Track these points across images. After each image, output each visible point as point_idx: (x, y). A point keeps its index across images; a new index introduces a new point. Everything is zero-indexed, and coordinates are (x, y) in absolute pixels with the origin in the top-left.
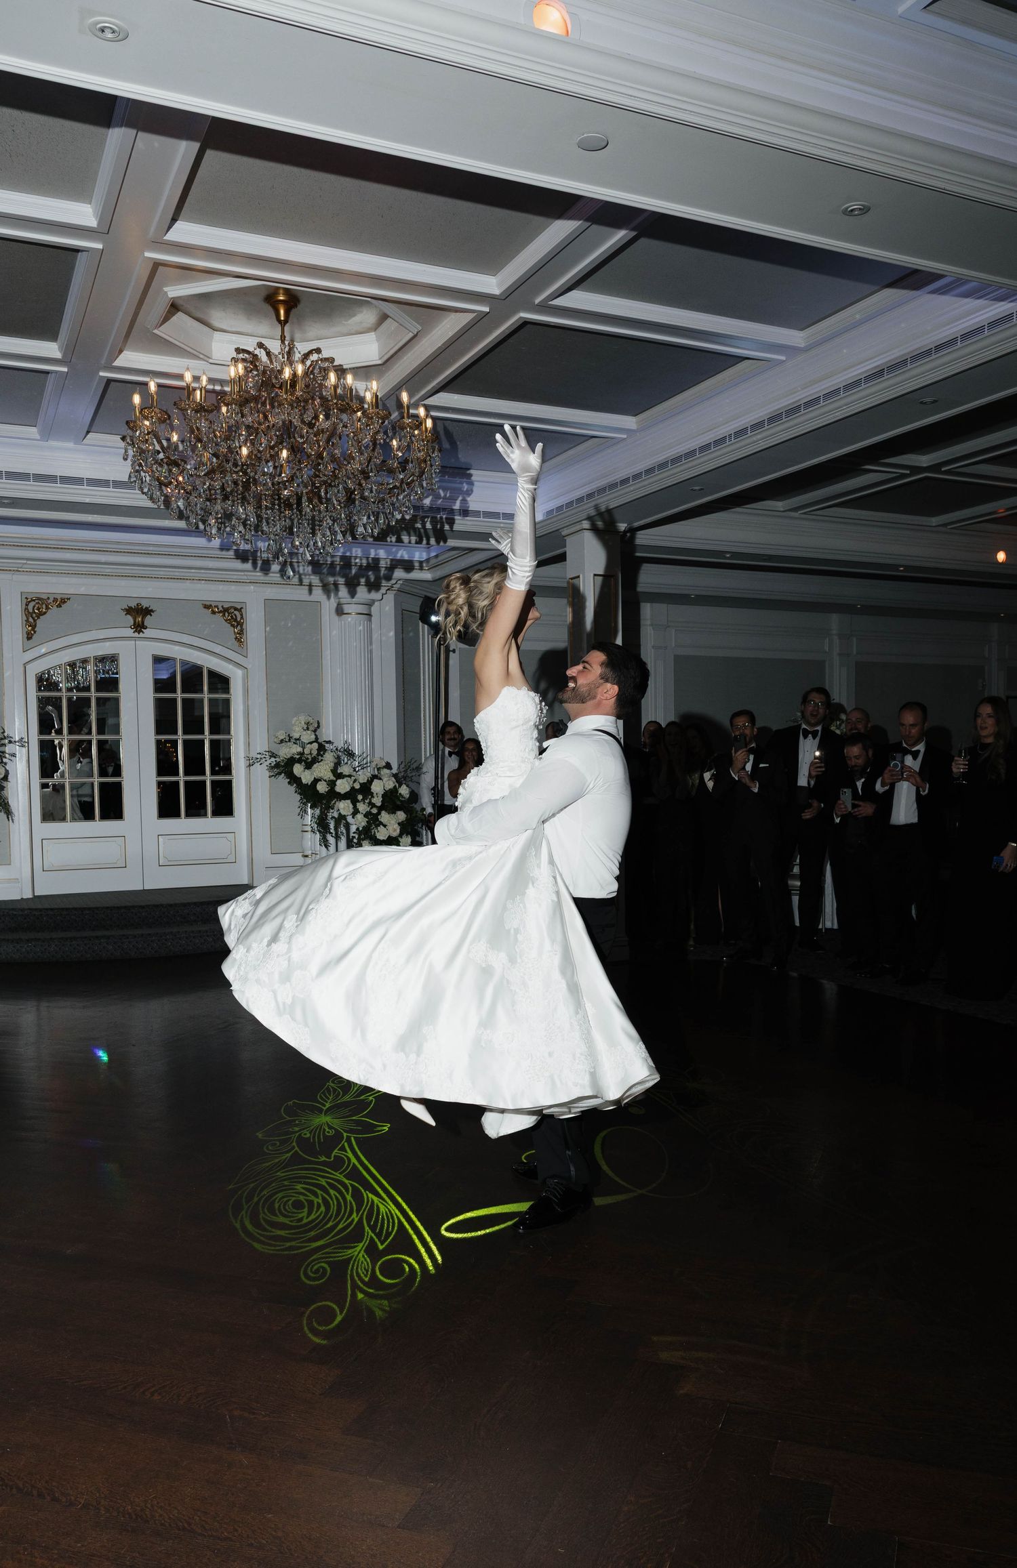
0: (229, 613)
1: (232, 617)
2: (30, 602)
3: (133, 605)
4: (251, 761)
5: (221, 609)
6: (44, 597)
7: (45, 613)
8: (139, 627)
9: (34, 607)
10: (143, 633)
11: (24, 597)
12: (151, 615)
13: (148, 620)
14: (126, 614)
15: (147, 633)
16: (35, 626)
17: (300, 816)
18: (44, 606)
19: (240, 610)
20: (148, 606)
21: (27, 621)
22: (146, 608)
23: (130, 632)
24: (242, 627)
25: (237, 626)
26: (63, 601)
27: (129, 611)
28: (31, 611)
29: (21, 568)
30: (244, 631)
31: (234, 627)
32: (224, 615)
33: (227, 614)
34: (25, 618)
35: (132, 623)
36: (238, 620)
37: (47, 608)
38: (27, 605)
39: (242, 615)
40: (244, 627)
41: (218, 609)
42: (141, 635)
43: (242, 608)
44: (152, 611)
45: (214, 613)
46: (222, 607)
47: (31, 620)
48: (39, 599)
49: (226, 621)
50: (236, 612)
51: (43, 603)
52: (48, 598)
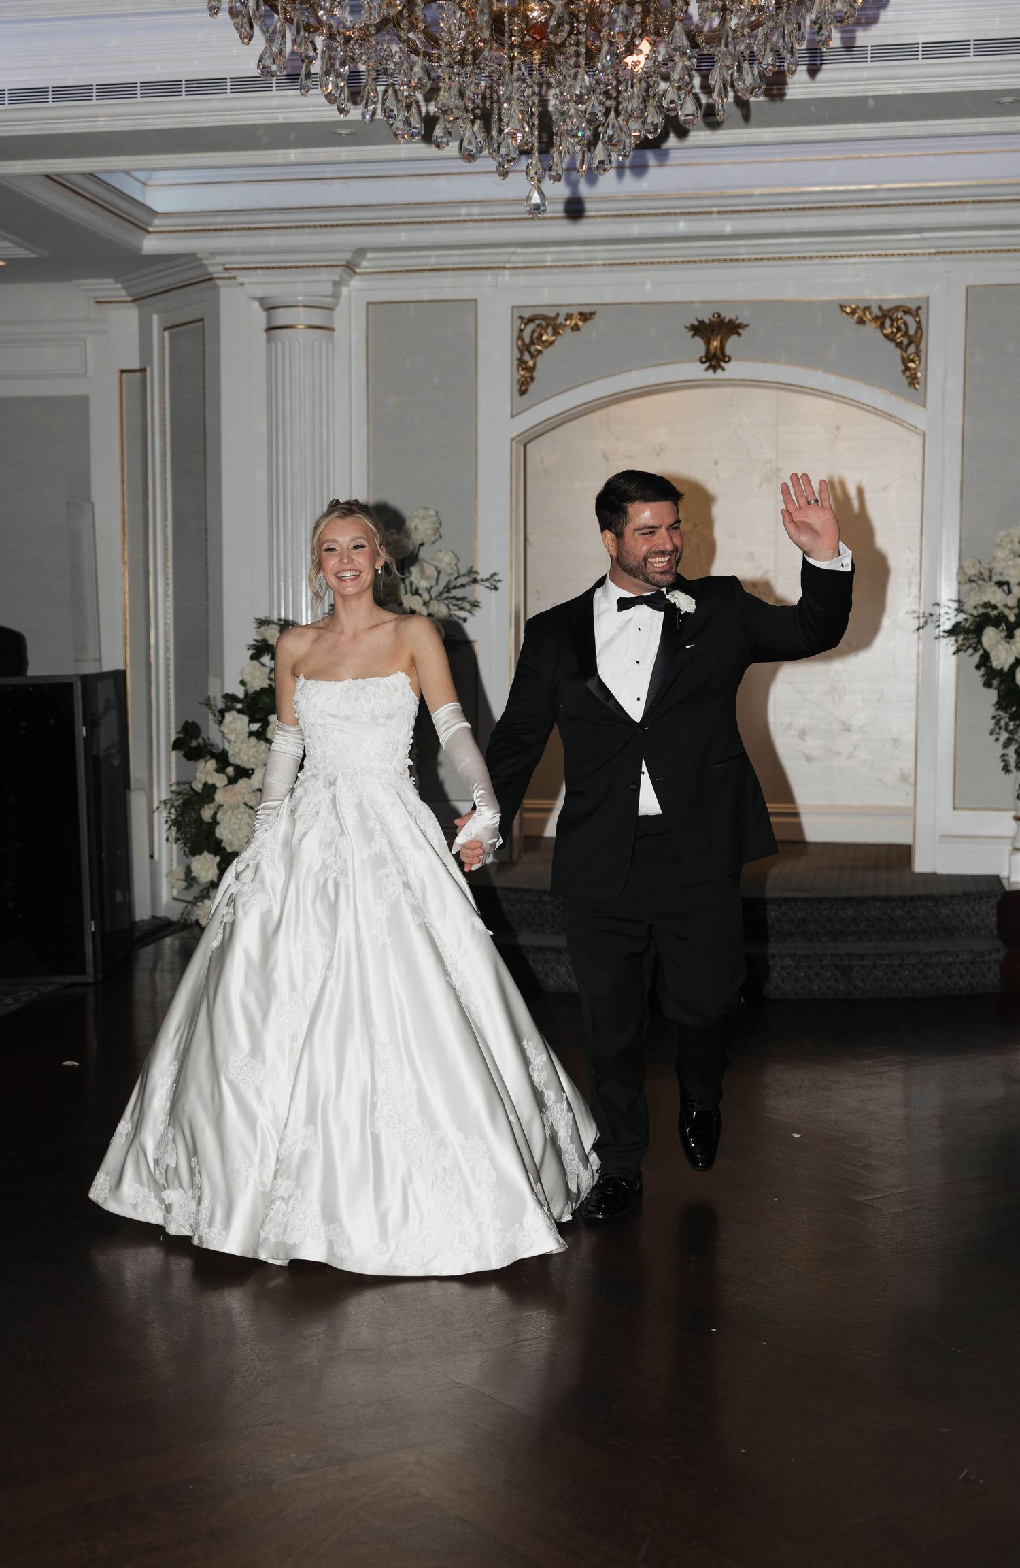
0: (892, 321)
1: (899, 329)
2: (526, 325)
3: (706, 317)
4: (922, 620)
5: (877, 312)
6: (552, 313)
7: (552, 343)
8: (715, 360)
9: (533, 332)
10: (723, 369)
11: (516, 315)
12: (739, 334)
13: (732, 344)
14: (693, 336)
15: (732, 370)
16: (533, 368)
17: (994, 737)
18: (550, 330)
19: (915, 313)
20: (733, 317)
21: (521, 362)
22: (730, 321)
23: (698, 370)
24: (917, 347)
25: (908, 346)
26: (586, 317)
27: (701, 330)
28: (527, 340)
29: (509, 262)
30: (923, 355)
31: (902, 348)
32: (882, 326)
33: (888, 323)
34: (517, 355)
35: (703, 353)
36: (912, 332)
37: (556, 333)
38: (521, 331)
39: (919, 323)
40: (922, 347)
41: (871, 313)
42: (719, 373)
43: (919, 308)
44: (740, 326)
45: (861, 321)
46: (880, 308)
47: (527, 357)
48: (544, 318)
49: (886, 336)
50: (908, 318)
51: (548, 325)
52: (558, 315)
